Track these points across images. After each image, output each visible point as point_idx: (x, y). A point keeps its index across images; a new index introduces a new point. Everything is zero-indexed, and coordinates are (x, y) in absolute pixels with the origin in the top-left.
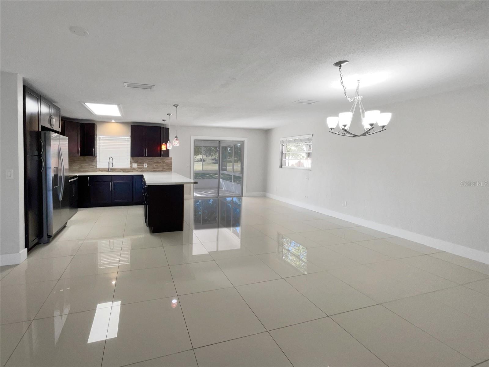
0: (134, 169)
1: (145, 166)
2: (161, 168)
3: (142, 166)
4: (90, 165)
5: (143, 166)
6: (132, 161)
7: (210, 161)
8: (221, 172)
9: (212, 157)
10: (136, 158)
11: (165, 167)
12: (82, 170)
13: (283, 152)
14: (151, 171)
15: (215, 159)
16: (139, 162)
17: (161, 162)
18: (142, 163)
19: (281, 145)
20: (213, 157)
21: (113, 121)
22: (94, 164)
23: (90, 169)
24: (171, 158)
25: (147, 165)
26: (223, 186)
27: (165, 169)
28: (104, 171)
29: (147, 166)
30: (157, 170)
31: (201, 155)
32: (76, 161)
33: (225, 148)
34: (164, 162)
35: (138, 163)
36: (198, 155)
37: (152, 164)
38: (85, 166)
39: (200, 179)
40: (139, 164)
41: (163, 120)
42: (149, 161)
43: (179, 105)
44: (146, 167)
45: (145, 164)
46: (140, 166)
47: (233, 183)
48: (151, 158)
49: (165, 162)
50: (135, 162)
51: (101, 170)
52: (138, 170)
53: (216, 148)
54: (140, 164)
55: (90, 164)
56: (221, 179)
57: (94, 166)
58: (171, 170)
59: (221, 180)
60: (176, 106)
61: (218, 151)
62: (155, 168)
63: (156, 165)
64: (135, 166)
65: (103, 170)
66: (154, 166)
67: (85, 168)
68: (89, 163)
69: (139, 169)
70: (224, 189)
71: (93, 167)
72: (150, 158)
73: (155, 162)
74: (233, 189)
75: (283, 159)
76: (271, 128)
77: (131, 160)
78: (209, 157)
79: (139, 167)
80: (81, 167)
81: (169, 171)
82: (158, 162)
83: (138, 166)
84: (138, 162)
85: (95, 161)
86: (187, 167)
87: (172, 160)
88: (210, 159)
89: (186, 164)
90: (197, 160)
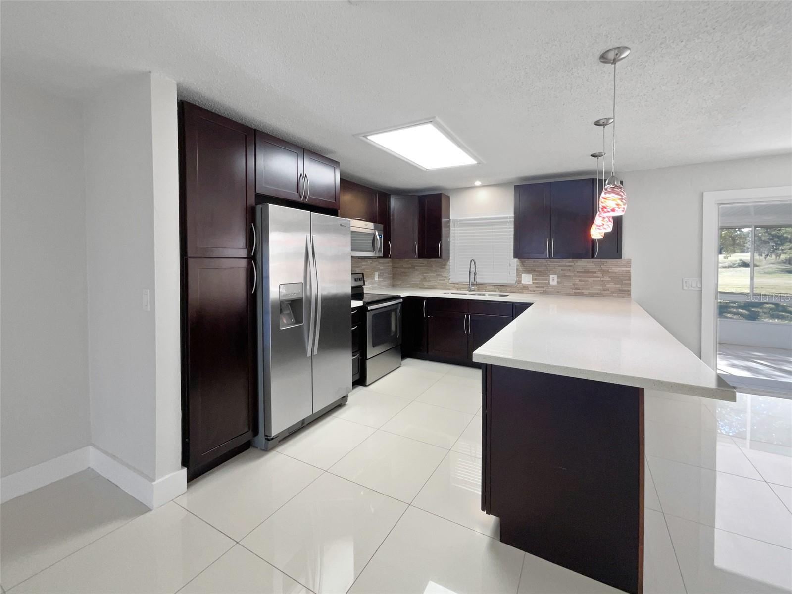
0: (525, 288)
1: (553, 280)
2: (596, 288)
3: (543, 280)
4: (438, 275)
5: (547, 282)
6: (521, 269)
7: (771, 265)
9: (778, 256)
10: (530, 262)
11: (608, 286)
12: (426, 284)
14: (569, 295)
15: (789, 262)
16: (537, 271)
17: (595, 273)
18: (545, 274)
20: (783, 257)
21: (478, 183)
22: (445, 274)
23: (438, 283)
24: (629, 263)
25: (558, 277)
27: (608, 290)
28: (463, 288)
29: (558, 282)
30: (586, 292)
31: (742, 251)
32: (416, 268)
34: (605, 272)
35: (536, 273)
36: (734, 252)
37: (570, 276)
38: (431, 276)
39: (741, 315)
40: (537, 275)
41: (592, 156)
42: (562, 270)
43: (626, 48)
44: (555, 283)
45: (551, 276)
46: (539, 280)
48: (570, 262)
49: (608, 271)
50: (528, 271)
51: (457, 286)
52: (534, 291)
54: (540, 275)
55: (438, 273)
57: (445, 277)
58: (630, 294)
60: (611, 56)
62: (580, 286)
63: (583, 279)
64: (527, 279)
65: (461, 286)
66: (577, 281)
67: (429, 281)
68: (436, 272)
69: (537, 287)
71: (444, 280)
72: (567, 262)
73: (578, 272)
77: (517, 265)
78: (769, 257)
79: (537, 283)
80: (424, 279)
81: (623, 297)
82: (588, 272)
83: (535, 279)
84: (535, 271)
85: (447, 267)
86: (685, 288)
87: (630, 267)
88: (773, 261)
89: (683, 279)
90: (726, 265)
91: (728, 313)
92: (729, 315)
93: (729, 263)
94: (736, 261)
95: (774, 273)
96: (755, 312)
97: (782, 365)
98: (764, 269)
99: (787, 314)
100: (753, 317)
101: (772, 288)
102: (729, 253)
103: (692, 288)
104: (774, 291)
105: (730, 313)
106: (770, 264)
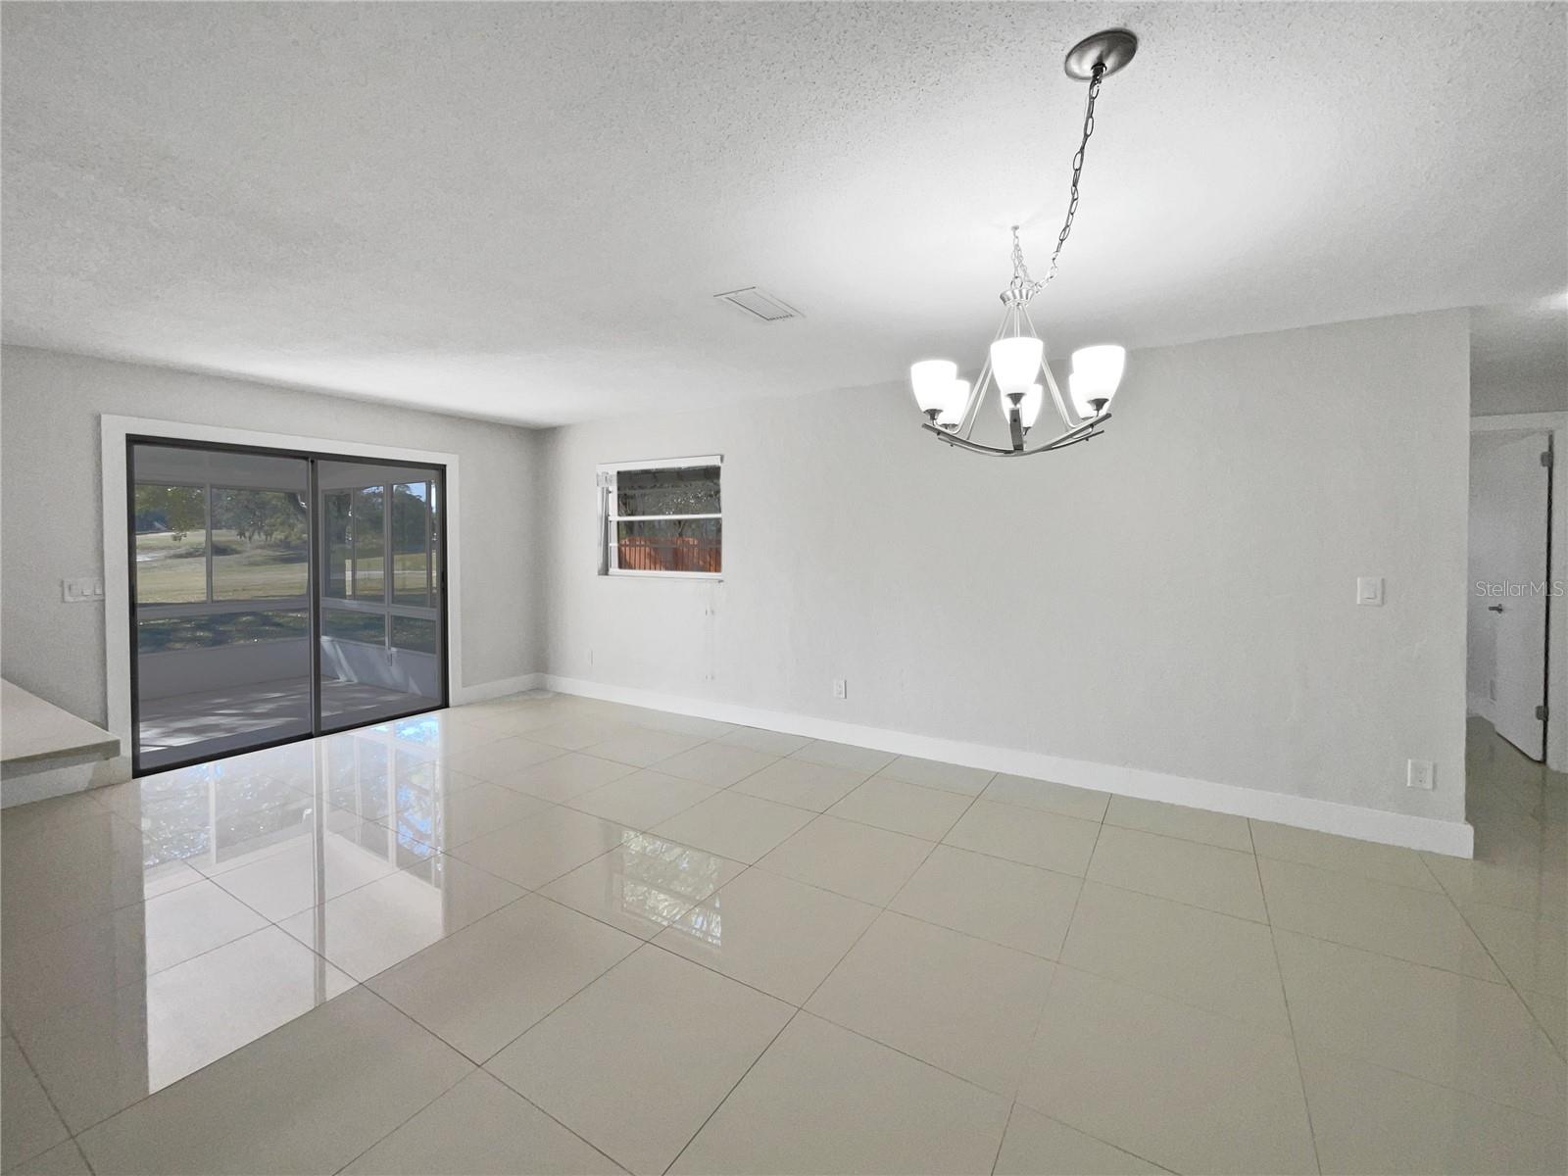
7: (259, 551)
8: (325, 602)
9: (268, 534)
13: (610, 518)
15: (285, 544)
19: (599, 489)
20: (278, 536)
26: (341, 666)
31: (202, 526)
33: (339, 498)
39: (199, 640)
47: (394, 649)
53: (292, 497)
56: (326, 634)
59: (325, 640)
61: (303, 511)
70: (342, 679)
74: (393, 674)
75: (610, 545)
76: (554, 425)
78: (256, 537)
88: (262, 543)
89: (62, 582)
90: (182, 551)
91: (177, 642)
92: (178, 645)
93: (188, 547)
94: (200, 544)
95: (264, 563)
96: (224, 632)
97: (252, 708)
98: (249, 557)
99: (272, 628)
100: (219, 640)
101: (260, 590)
102: (182, 530)
103: (85, 598)
104: (260, 593)
105: (182, 640)
106: (257, 548)
